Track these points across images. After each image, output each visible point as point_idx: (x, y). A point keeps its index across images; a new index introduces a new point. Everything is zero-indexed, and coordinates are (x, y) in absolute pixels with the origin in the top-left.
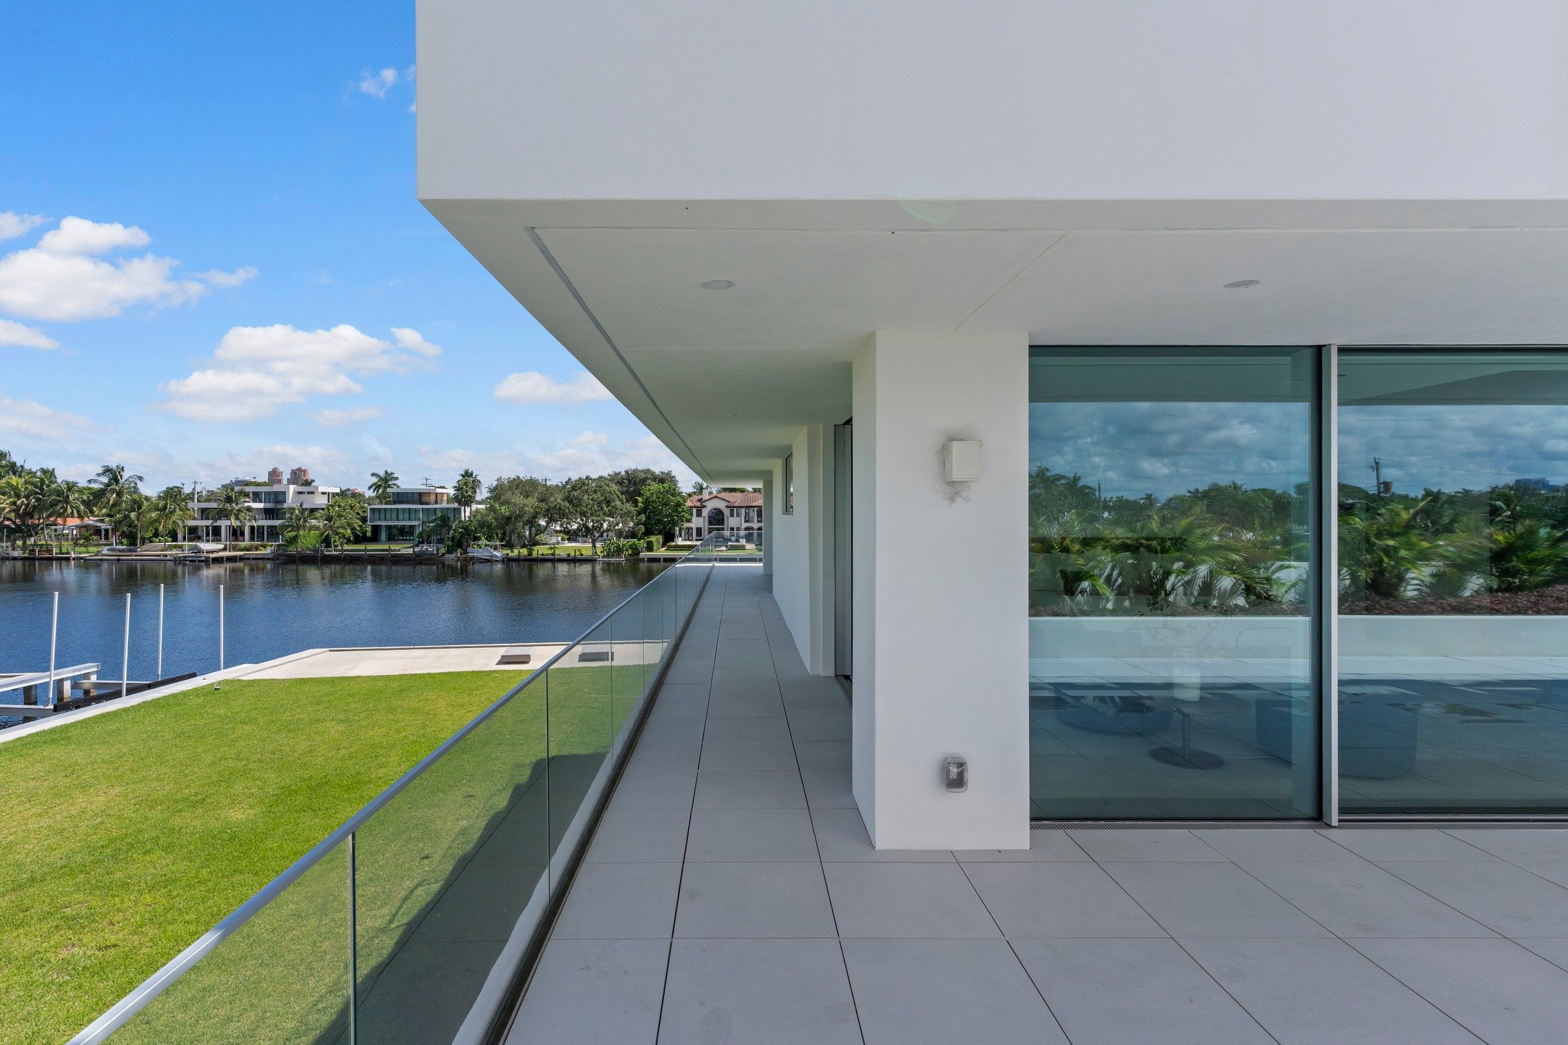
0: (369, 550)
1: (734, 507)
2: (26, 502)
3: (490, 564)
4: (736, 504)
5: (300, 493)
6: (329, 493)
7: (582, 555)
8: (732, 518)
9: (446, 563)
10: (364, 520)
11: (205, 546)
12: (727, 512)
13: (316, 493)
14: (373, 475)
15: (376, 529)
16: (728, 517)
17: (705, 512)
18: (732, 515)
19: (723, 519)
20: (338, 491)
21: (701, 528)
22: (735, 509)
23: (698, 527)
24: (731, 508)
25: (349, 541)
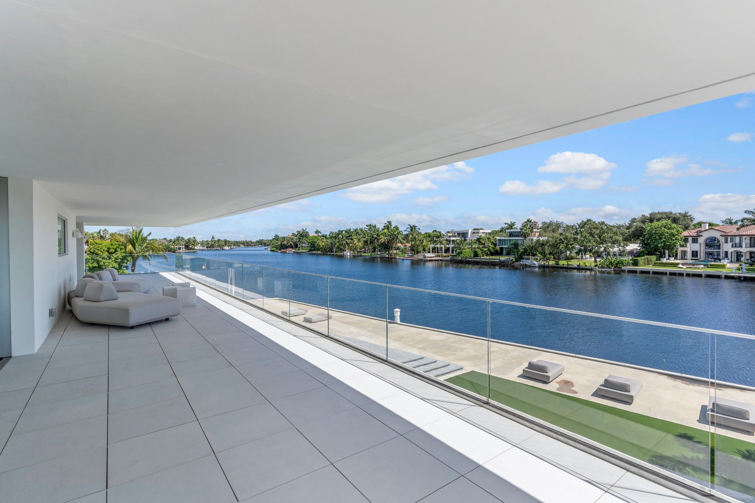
0: (491, 259)
1: (728, 236)
2: (387, 238)
3: (530, 268)
4: (730, 234)
5: (474, 233)
6: (486, 233)
7: (586, 266)
8: (726, 244)
9: (515, 266)
10: (495, 245)
11: (428, 255)
12: (722, 240)
13: (479, 233)
14: (505, 224)
15: (502, 249)
16: (723, 244)
17: (701, 240)
18: (726, 242)
19: (719, 245)
20: (490, 231)
21: (697, 252)
22: (729, 238)
23: (693, 250)
24: (726, 237)
25: (487, 255)
